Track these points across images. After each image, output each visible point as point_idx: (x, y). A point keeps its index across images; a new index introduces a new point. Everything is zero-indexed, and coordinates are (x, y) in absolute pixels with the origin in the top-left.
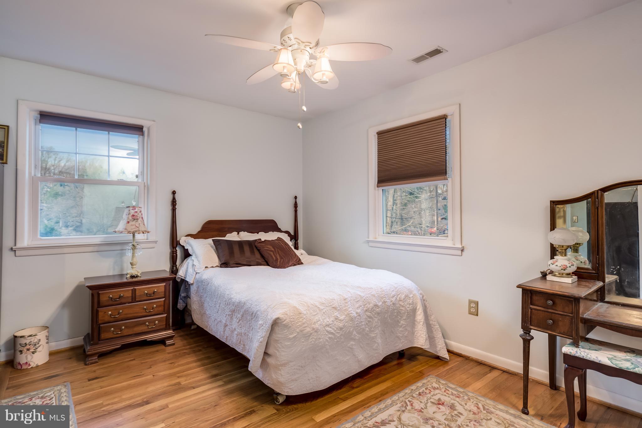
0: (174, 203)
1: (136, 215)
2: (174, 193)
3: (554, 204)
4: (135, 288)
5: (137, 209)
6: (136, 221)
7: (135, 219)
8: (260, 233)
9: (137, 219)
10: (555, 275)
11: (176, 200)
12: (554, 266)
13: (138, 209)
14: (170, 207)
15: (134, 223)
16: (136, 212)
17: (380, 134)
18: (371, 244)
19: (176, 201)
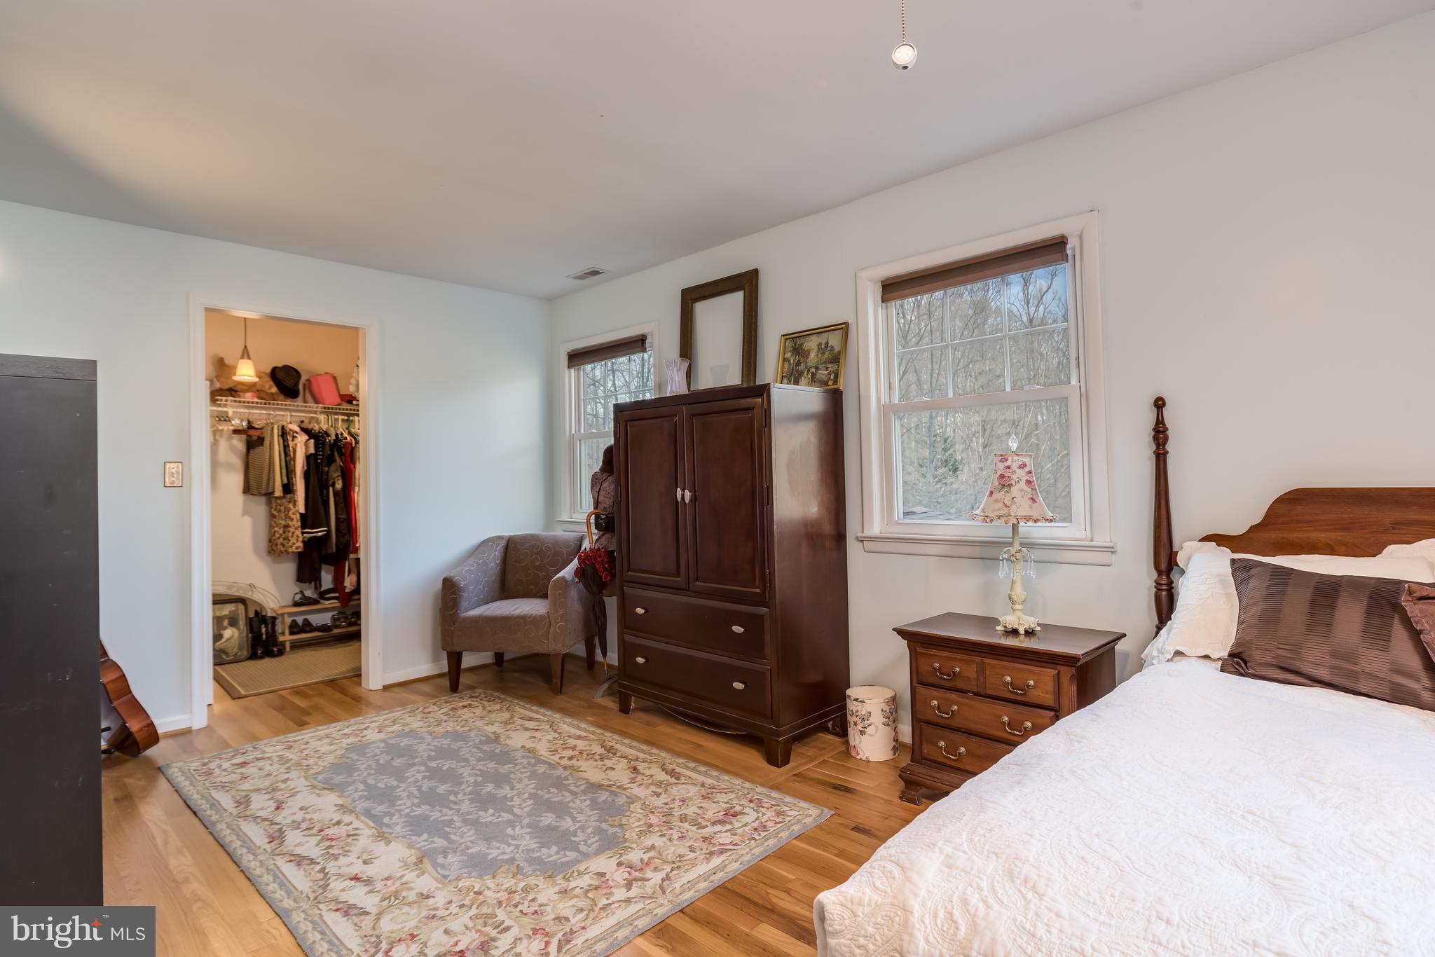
0: (1160, 434)
1: (1009, 474)
2: (1159, 404)
4: (985, 660)
5: (1010, 458)
6: (1007, 491)
7: (1004, 485)
9: (1010, 486)
11: (1167, 426)
13: (1013, 461)
14: (1146, 450)
15: (1002, 494)
16: (1008, 467)
19: (1167, 429)
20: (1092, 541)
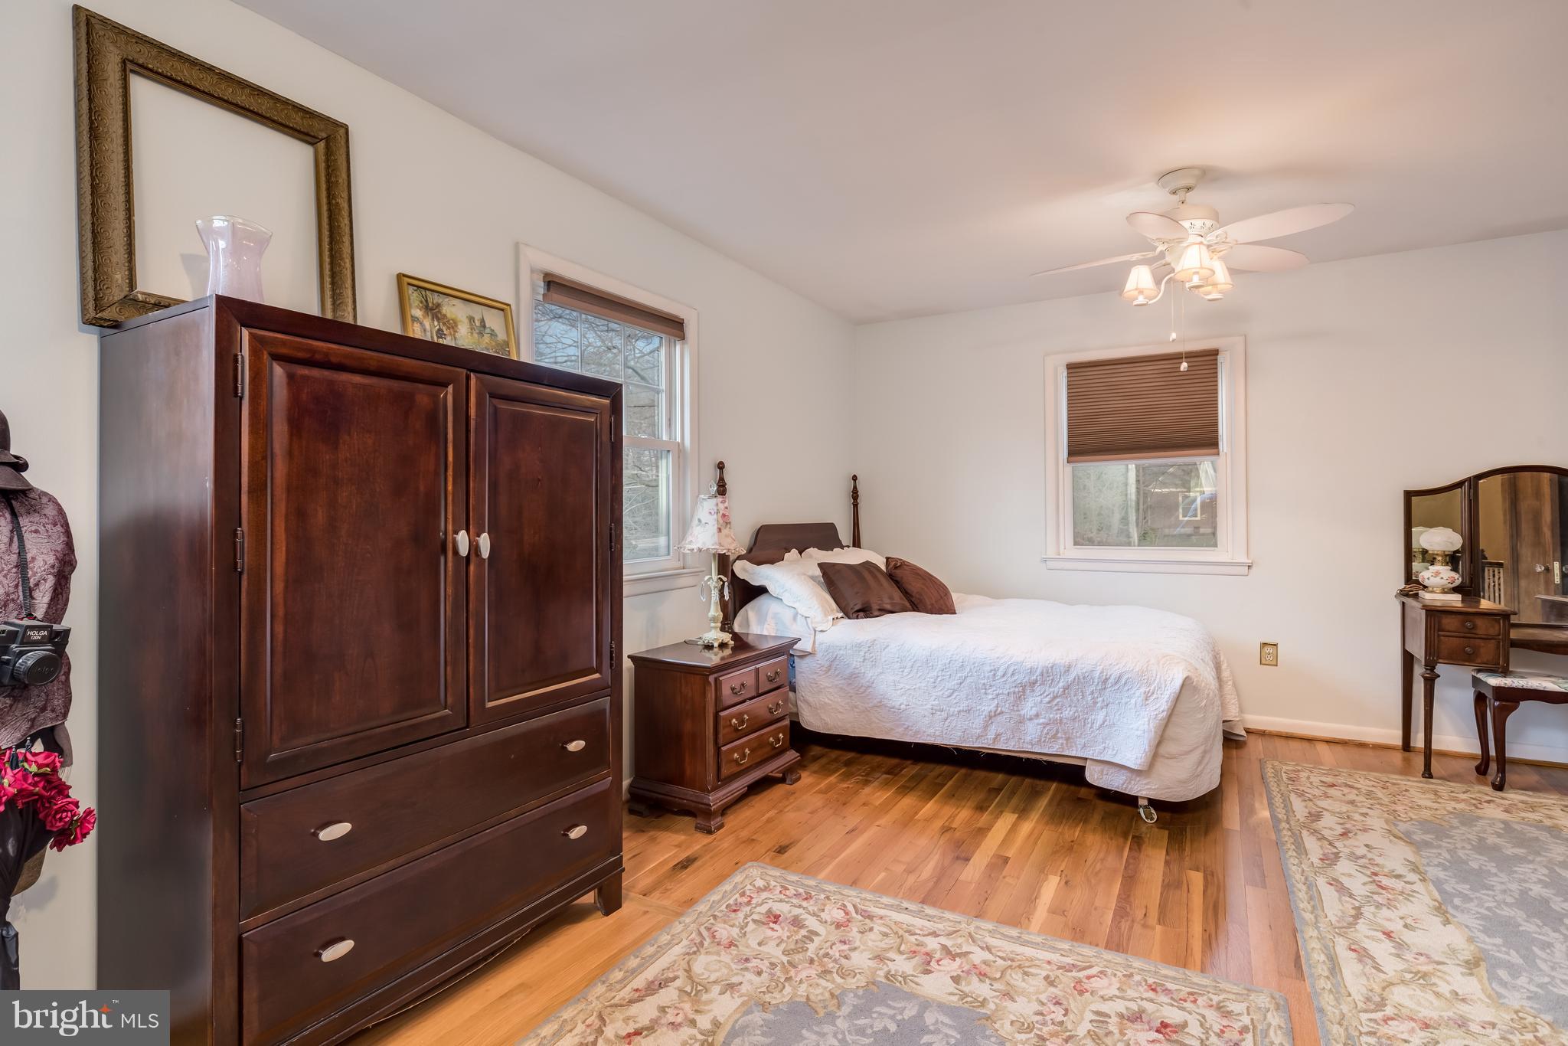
1: (728, 513)
2: (721, 466)
3: (1409, 495)
4: (757, 666)
7: (727, 523)
8: (835, 549)
9: (730, 523)
10: (1432, 592)
12: (1438, 578)
17: (1071, 367)
18: (1050, 564)
19: (725, 485)
20: (684, 568)
